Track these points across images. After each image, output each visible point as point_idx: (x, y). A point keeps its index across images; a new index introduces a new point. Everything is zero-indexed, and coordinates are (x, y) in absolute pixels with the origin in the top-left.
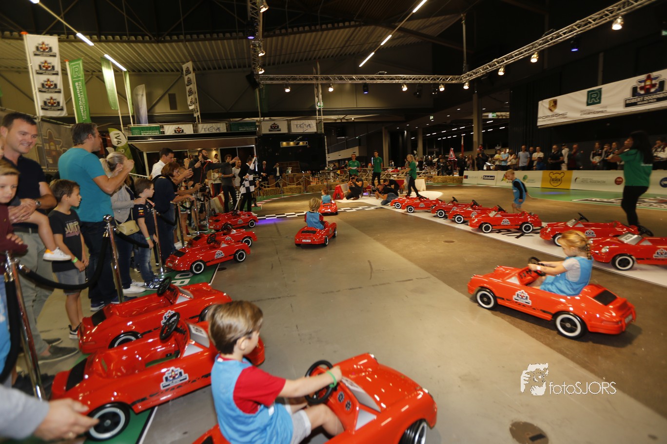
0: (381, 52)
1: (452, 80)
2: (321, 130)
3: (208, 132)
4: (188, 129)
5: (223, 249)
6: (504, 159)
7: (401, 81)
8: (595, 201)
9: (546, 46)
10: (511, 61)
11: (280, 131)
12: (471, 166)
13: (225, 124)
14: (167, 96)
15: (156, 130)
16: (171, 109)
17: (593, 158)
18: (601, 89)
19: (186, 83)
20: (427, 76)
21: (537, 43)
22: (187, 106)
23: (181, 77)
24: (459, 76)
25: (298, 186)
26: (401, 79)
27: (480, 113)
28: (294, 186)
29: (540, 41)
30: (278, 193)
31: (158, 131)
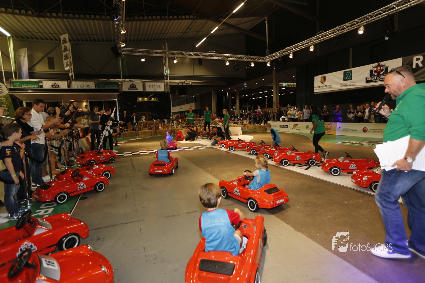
0: (211, 38)
1: (259, 60)
2: (168, 90)
3: (79, 88)
4: (63, 85)
5: (85, 182)
6: (293, 114)
7: (225, 58)
8: (352, 143)
9: (318, 41)
10: (297, 49)
11: (137, 89)
12: (272, 118)
13: (94, 82)
14: (46, 59)
15: (36, 84)
16: (50, 68)
17: (349, 115)
18: (352, 70)
19: (63, 49)
20: (242, 56)
21: (313, 39)
22: (63, 67)
23: (59, 45)
24: (264, 57)
25: (150, 130)
26: (225, 57)
27: (277, 82)
28: (147, 130)
29: (315, 38)
30: (134, 136)
31: (37, 85)
